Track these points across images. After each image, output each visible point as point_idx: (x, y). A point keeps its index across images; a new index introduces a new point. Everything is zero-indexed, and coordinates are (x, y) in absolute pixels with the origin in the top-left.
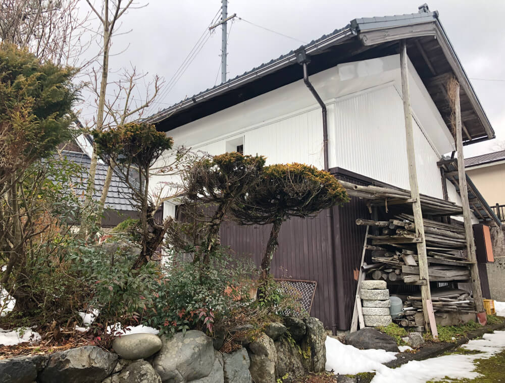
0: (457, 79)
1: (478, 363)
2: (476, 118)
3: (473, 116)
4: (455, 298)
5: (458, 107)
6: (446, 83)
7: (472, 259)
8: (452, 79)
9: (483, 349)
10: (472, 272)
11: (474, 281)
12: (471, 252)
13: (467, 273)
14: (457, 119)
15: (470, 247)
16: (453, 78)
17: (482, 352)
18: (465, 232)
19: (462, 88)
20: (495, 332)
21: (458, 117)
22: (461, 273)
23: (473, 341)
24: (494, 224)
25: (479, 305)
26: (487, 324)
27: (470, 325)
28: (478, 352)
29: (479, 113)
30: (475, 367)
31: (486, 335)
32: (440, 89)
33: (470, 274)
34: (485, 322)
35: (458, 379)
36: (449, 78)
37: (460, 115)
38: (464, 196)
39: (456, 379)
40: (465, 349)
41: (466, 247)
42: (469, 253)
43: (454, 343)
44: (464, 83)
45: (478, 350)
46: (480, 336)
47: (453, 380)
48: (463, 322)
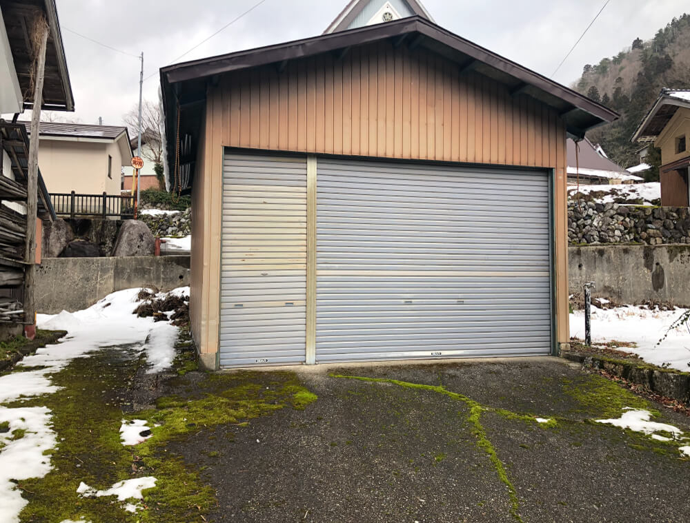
0: (47, 20)
1: (51, 377)
2: (58, 78)
3: (56, 75)
4: (6, 307)
5: (43, 58)
6: (33, 19)
7: (30, 258)
8: (41, 17)
9: (47, 364)
10: (27, 275)
11: (28, 286)
12: (30, 250)
13: (22, 276)
14: (38, 74)
15: (30, 245)
16: (43, 16)
17: (47, 367)
18: (26, 224)
19: (51, 34)
20: (47, 346)
21: (41, 71)
22: (16, 276)
23: (28, 357)
24: (48, 218)
25: (30, 316)
26: (35, 338)
27: (18, 340)
28: (43, 367)
29: (63, 75)
30: (49, 382)
31: (39, 350)
32: (19, 22)
33: (24, 277)
34: (34, 336)
35: (37, 395)
36: (38, 15)
37: (43, 70)
38: (33, 178)
39: (34, 396)
40: (24, 366)
41: (24, 243)
42: (28, 251)
43: (9, 361)
44: (55, 28)
45: (42, 365)
46: (33, 352)
47: (30, 397)
48: (13, 336)
